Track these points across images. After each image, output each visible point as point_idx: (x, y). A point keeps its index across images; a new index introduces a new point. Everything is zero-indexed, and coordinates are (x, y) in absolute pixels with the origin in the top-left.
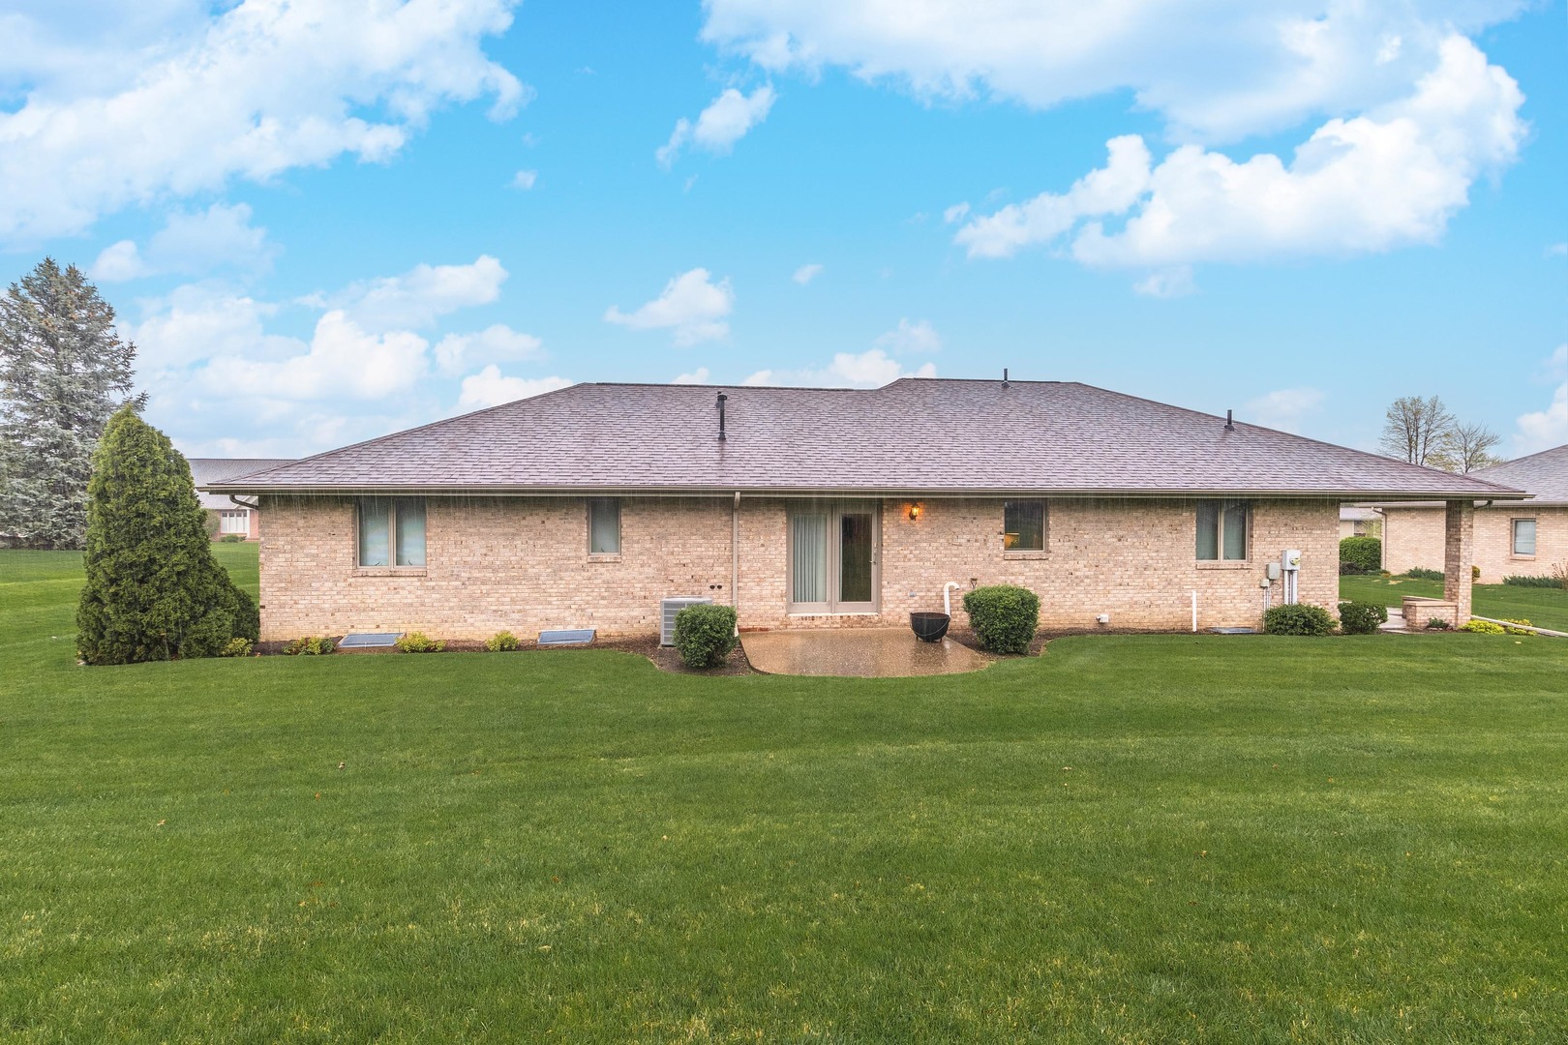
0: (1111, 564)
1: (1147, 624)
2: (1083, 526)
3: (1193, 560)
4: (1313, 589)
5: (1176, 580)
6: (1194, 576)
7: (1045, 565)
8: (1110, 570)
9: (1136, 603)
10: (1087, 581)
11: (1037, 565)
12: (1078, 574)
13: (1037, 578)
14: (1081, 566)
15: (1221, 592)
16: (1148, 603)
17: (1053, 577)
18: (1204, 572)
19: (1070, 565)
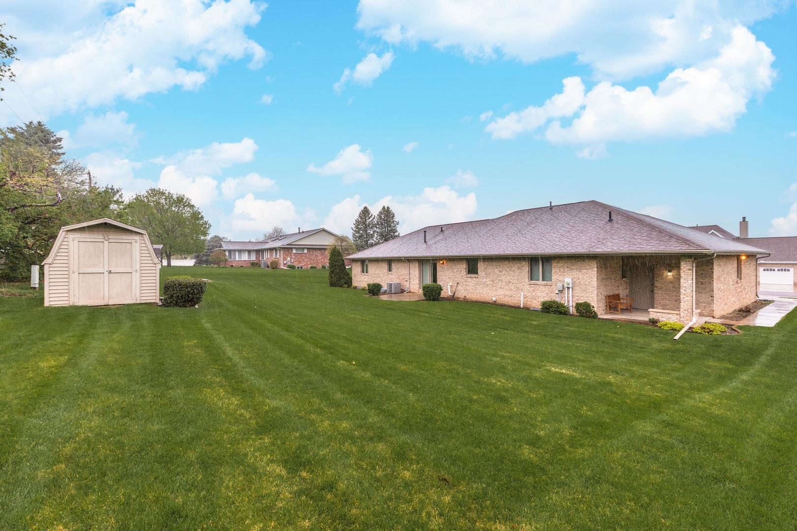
0: (497, 281)
1: (510, 303)
2: (488, 267)
3: (527, 280)
4: (582, 297)
5: (520, 288)
6: (527, 287)
7: (477, 280)
8: (497, 282)
9: (506, 295)
10: (490, 286)
11: (475, 279)
12: (487, 283)
13: (475, 284)
14: (487, 281)
15: (539, 294)
16: (510, 295)
17: (480, 284)
18: (532, 285)
19: (484, 280)
